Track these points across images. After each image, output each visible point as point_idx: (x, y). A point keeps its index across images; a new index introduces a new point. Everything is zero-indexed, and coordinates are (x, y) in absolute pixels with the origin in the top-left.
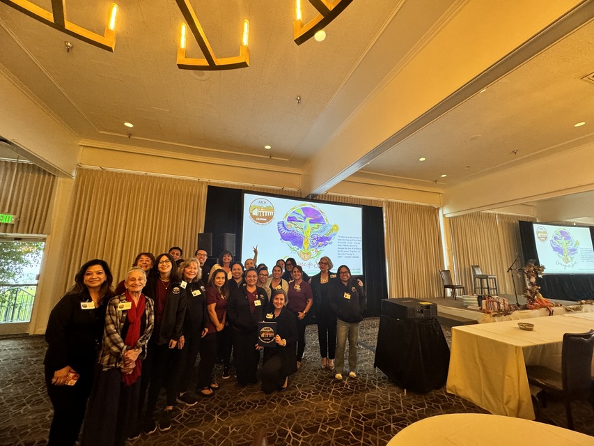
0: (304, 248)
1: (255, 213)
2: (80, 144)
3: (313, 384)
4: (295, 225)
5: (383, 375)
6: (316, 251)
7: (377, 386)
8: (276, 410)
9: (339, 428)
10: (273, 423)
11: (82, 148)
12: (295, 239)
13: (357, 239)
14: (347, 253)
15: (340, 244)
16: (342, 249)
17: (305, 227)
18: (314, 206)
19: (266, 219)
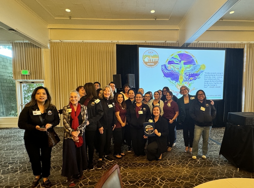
0: (180, 82)
1: (146, 60)
2: (48, 27)
3: (177, 159)
4: (173, 66)
5: (225, 159)
6: (188, 83)
7: (219, 165)
8: (154, 169)
9: (188, 182)
10: (150, 174)
11: (49, 30)
12: (174, 76)
13: (220, 74)
14: (212, 84)
15: (206, 78)
16: (208, 81)
17: (181, 68)
18: (187, 52)
19: (153, 64)
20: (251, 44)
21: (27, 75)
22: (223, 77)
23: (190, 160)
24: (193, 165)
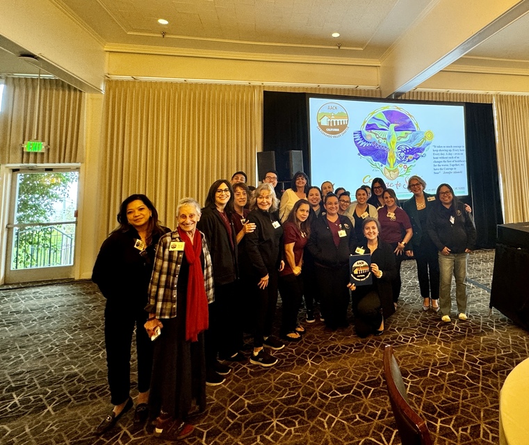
0: (389, 164)
1: (324, 122)
2: (105, 49)
3: (416, 327)
4: (376, 134)
5: (502, 316)
6: (405, 167)
7: (494, 329)
11: (107, 54)
12: (377, 153)
13: (459, 149)
14: (447, 167)
15: (436, 156)
16: (440, 162)
17: (389, 137)
18: (399, 109)
19: (338, 130)
20: (501, 96)
21: (36, 154)
22: (465, 153)
23: (439, 326)
24: (448, 335)
